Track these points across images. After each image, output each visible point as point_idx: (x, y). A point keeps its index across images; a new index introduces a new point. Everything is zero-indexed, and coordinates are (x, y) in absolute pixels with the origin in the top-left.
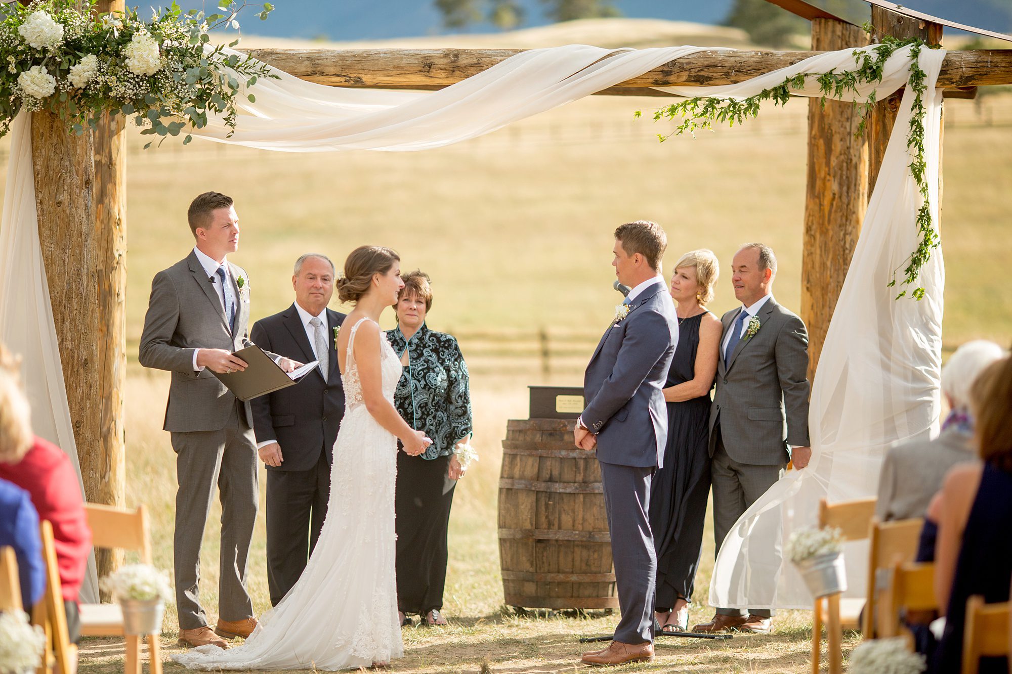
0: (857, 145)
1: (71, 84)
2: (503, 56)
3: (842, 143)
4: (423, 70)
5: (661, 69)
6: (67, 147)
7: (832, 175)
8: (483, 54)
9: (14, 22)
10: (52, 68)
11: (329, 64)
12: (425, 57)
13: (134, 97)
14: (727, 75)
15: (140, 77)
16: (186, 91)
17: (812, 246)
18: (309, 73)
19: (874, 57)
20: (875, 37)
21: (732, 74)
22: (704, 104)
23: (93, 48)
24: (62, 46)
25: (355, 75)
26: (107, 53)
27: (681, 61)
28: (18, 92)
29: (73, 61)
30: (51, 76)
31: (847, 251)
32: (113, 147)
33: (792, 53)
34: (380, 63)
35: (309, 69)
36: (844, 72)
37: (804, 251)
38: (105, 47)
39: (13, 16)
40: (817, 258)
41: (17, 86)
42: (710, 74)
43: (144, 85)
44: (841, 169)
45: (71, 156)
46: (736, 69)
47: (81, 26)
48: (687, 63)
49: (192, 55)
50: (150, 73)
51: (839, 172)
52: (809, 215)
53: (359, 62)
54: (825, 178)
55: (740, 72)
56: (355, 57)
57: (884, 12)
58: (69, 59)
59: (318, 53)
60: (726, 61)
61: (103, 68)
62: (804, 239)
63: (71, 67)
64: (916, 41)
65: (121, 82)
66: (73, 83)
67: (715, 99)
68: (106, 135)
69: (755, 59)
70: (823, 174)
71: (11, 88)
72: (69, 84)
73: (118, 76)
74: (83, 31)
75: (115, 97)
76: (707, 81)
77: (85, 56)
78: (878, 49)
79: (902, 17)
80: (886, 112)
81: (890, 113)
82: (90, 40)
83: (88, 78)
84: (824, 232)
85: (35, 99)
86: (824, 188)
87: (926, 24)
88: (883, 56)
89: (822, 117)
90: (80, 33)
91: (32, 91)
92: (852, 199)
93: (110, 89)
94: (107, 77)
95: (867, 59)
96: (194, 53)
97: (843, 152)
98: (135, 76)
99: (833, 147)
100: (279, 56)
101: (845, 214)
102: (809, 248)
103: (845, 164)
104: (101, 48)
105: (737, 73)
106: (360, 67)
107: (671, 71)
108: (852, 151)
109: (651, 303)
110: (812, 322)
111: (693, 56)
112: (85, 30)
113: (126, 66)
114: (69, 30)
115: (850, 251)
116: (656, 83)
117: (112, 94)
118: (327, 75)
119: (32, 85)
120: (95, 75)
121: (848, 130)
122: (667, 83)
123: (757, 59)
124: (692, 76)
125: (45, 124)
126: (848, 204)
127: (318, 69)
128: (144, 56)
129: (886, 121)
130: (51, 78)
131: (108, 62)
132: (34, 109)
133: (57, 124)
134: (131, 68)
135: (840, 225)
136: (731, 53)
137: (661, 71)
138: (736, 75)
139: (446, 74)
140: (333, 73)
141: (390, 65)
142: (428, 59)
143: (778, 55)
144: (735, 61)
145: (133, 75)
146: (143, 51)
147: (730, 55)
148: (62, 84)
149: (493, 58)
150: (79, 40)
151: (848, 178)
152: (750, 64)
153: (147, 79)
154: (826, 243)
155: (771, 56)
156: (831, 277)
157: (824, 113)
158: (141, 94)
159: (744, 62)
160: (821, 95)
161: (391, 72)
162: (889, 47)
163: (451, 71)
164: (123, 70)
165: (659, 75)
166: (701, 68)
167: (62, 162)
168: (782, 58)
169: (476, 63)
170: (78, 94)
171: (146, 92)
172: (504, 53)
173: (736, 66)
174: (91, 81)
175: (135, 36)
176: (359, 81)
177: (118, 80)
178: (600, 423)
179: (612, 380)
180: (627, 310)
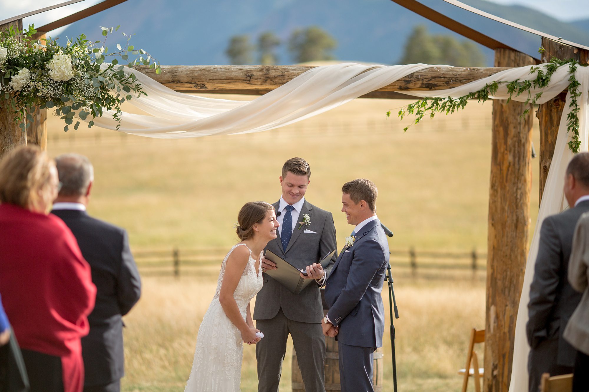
0: (525, 131)
1: (12, 88)
2: (299, 70)
3: (515, 130)
4: (246, 80)
5: (404, 79)
6: (9, 130)
7: (508, 150)
8: (285, 69)
11: (183, 75)
12: (247, 71)
13: (54, 96)
14: (447, 83)
15: (58, 83)
16: (90, 92)
17: (495, 196)
18: (170, 81)
19: (545, 71)
20: (544, 58)
21: (451, 83)
22: (432, 102)
23: (26, 64)
24: (6, 63)
25: (201, 83)
26: (36, 67)
27: (417, 74)
29: (13, 73)
31: (518, 200)
32: (38, 131)
33: (489, 69)
34: (217, 74)
35: (170, 79)
36: (525, 81)
37: (490, 200)
38: (34, 63)
40: (499, 205)
42: (436, 83)
43: (61, 88)
44: (514, 146)
45: (11, 136)
46: (454, 79)
47: (19, 50)
48: (421, 75)
49: (93, 70)
50: (66, 80)
51: (513, 149)
52: (493, 177)
53: (203, 74)
54: (504, 152)
55: (456, 81)
56: (201, 71)
57: (551, 42)
58: (10, 71)
59: (176, 68)
60: (447, 74)
61: (33, 77)
62: (490, 192)
63: (12, 77)
64: (572, 61)
65: (45, 86)
67: (438, 98)
68: (34, 123)
69: (466, 73)
70: (502, 150)
72: (10, 88)
73: (43, 82)
74: (20, 53)
75: (41, 96)
76: (434, 87)
77: (21, 69)
78: (548, 66)
79: (563, 45)
80: (552, 108)
81: (554, 109)
82: (25, 59)
83: (23, 84)
84: (503, 188)
86: (503, 159)
87: (578, 50)
88: (550, 71)
89: (502, 113)
90: (18, 54)
92: (522, 166)
93: (37, 91)
94: (36, 82)
95: (540, 73)
96: (94, 68)
97: (515, 135)
98: (55, 82)
99: (509, 132)
101: (517, 176)
102: (493, 198)
103: (517, 144)
104: (32, 65)
106: (204, 77)
107: (411, 81)
108: (521, 135)
109: (371, 235)
110: (496, 246)
111: (425, 71)
112: (21, 52)
113: (49, 75)
114: (10, 52)
115: (520, 200)
116: (400, 88)
117: (39, 94)
118: (182, 83)
120: (28, 81)
121: (519, 121)
122: (407, 89)
124: (424, 84)
126: (519, 169)
127: (176, 78)
128: (62, 68)
129: (552, 114)
131: (37, 73)
133: (2, 115)
134: (52, 76)
135: (514, 184)
136: (450, 68)
137: (404, 81)
138: (453, 83)
139: (261, 82)
140: (186, 82)
141: (223, 76)
142: (249, 72)
143: (481, 70)
144: (453, 74)
145: (54, 81)
146: (61, 65)
147: (449, 70)
148: (6, 88)
149: (292, 72)
150: (17, 59)
151: (519, 152)
152: (463, 76)
153: (63, 84)
154: (504, 195)
155: (477, 71)
156: (508, 217)
157: (503, 110)
158: (58, 94)
159: (459, 74)
160: (506, 98)
161: (225, 80)
162: (555, 65)
163: (265, 80)
164: (47, 78)
165: (402, 83)
166: (430, 79)
167: (5, 140)
168: (483, 72)
169: (281, 75)
170: (17, 95)
171: (62, 93)
172: (299, 68)
173: (453, 77)
174: (25, 85)
175: (56, 56)
176: (203, 87)
177: (43, 84)
178: (340, 318)
179: (347, 289)
180: (354, 240)
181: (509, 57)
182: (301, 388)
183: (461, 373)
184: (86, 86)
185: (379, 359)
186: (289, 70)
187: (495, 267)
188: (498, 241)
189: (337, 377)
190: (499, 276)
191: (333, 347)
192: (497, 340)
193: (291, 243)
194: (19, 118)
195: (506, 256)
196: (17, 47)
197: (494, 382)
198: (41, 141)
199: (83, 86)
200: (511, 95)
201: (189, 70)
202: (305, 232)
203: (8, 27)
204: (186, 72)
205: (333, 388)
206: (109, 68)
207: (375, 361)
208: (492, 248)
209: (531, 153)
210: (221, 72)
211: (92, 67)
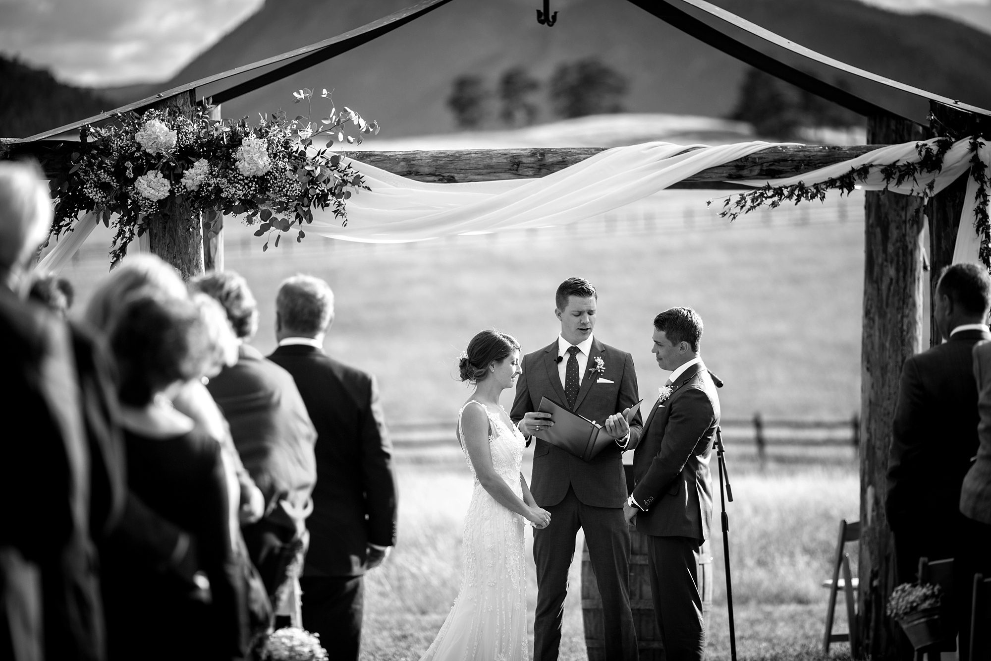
0: (912, 232)
1: (185, 187)
2: (586, 154)
3: (898, 231)
4: (512, 168)
5: (733, 164)
6: (179, 246)
7: (889, 259)
8: (567, 152)
9: (130, 130)
10: (167, 173)
11: (424, 164)
12: (513, 156)
13: (243, 198)
14: (797, 168)
15: (249, 179)
17: (871, 328)
18: (405, 173)
19: (935, 149)
20: (935, 131)
21: (802, 167)
23: (204, 153)
24: (175, 152)
25: (448, 174)
26: (218, 158)
27: (754, 156)
28: (135, 195)
29: (186, 165)
30: (166, 180)
31: (905, 333)
33: (856, 148)
34: (471, 162)
35: (404, 170)
36: (906, 163)
37: (863, 333)
38: (215, 152)
39: (130, 124)
40: (876, 340)
41: (134, 190)
42: (781, 168)
43: (254, 185)
44: (897, 255)
45: (183, 254)
46: (806, 162)
47: (194, 134)
48: (759, 158)
49: (297, 158)
50: (260, 174)
51: (895, 259)
52: (868, 300)
53: (451, 162)
54: (882, 264)
55: (808, 165)
56: (449, 157)
57: (943, 107)
58: (182, 164)
59: (413, 154)
60: (795, 156)
61: (214, 171)
62: (863, 321)
63: (184, 171)
64: (974, 134)
65: (231, 184)
66: (187, 186)
69: (822, 153)
70: (880, 260)
71: (128, 192)
72: (183, 188)
73: (228, 178)
74: (195, 138)
75: (226, 198)
76: (778, 175)
77: (197, 160)
78: (938, 141)
79: (960, 112)
80: (946, 201)
82: (202, 145)
83: (201, 181)
84: (882, 315)
85: (151, 201)
86: (882, 273)
87: (982, 118)
88: (943, 149)
89: (879, 206)
90: (192, 139)
91: (149, 194)
92: (909, 283)
93: (221, 191)
94: (218, 179)
95: (929, 151)
96: (298, 156)
97: (899, 239)
98: (245, 178)
99: (890, 235)
100: (377, 157)
101: (902, 298)
102: (868, 330)
103: (901, 251)
104: (212, 154)
105: (806, 167)
106: (453, 167)
107: (744, 166)
108: (907, 238)
109: (693, 382)
110: (873, 400)
111: (764, 151)
112: (197, 136)
113: (236, 168)
114: (182, 137)
115: (908, 333)
116: (731, 177)
117: (223, 195)
118: (422, 175)
119: (148, 188)
120: (207, 177)
121: (904, 218)
122: (740, 177)
123: (825, 153)
124: (763, 170)
125: (159, 224)
126: (905, 288)
127: (414, 169)
128: (255, 158)
129: (947, 209)
130: (166, 182)
131: (220, 166)
132: (150, 210)
133: (170, 224)
134: (241, 170)
135: (898, 309)
136: (800, 148)
137: (735, 166)
138: (805, 168)
139: (533, 172)
140: (427, 173)
141: (480, 164)
142: (516, 158)
143: (844, 149)
144: (805, 156)
145: (243, 177)
146: (253, 153)
147: (799, 150)
148: (176, 187)
149: (577, 156)
150: (191, 146)
151: (904, 263)
152: (818, 158)
153: (256, 180)
154: (884, 326)
155: (838, 150)
156: (890, 357)
157: (881, 203)
158: (250, 194)
159: (812, 156)
160: (881, 188)
161: (482, 170)
162: (948, 140)
163: (538, 169)
164: (233, 172)
165: (732, 169)
166: (772, 163)
167: (175, 260)
168: (848, 152)
169: (562, 161)
170: (190, 197)
171: (254, 193)
172: (587, 151)
173: (805, 160)
174: (204, 183)
175: (245, 141)
176: (452, 180)
177: (229, 182)
178: (651, 499)
179: (661, 456)
180: (670, 391)
181: (888, 126)
182: (595, 607)
183: (826, 586)
184: (288, 181)
185: (707, 563)
186: (572, 153)
187: (873, 431)
188: (876, 393)
189: (648, 590)
190: (878, 443)
191: (641, 547)
192: (877, 535)
193: (580, 398)
194: (193, 227)
195: (889, 413)
196: (191, 129)
197: (873, 597)
198: (216, 260)
199: (284, 181)
200: (888, 184)
201: (432, 157)
202: (598, 381)
203: (176, 101)
204: (427, 159)
205: (641, 606)
206: (318, 155)
207: (701, 566)
208: (868, 402)
209: (922, 265)
210: (478, 159)
211: (296, 153)
